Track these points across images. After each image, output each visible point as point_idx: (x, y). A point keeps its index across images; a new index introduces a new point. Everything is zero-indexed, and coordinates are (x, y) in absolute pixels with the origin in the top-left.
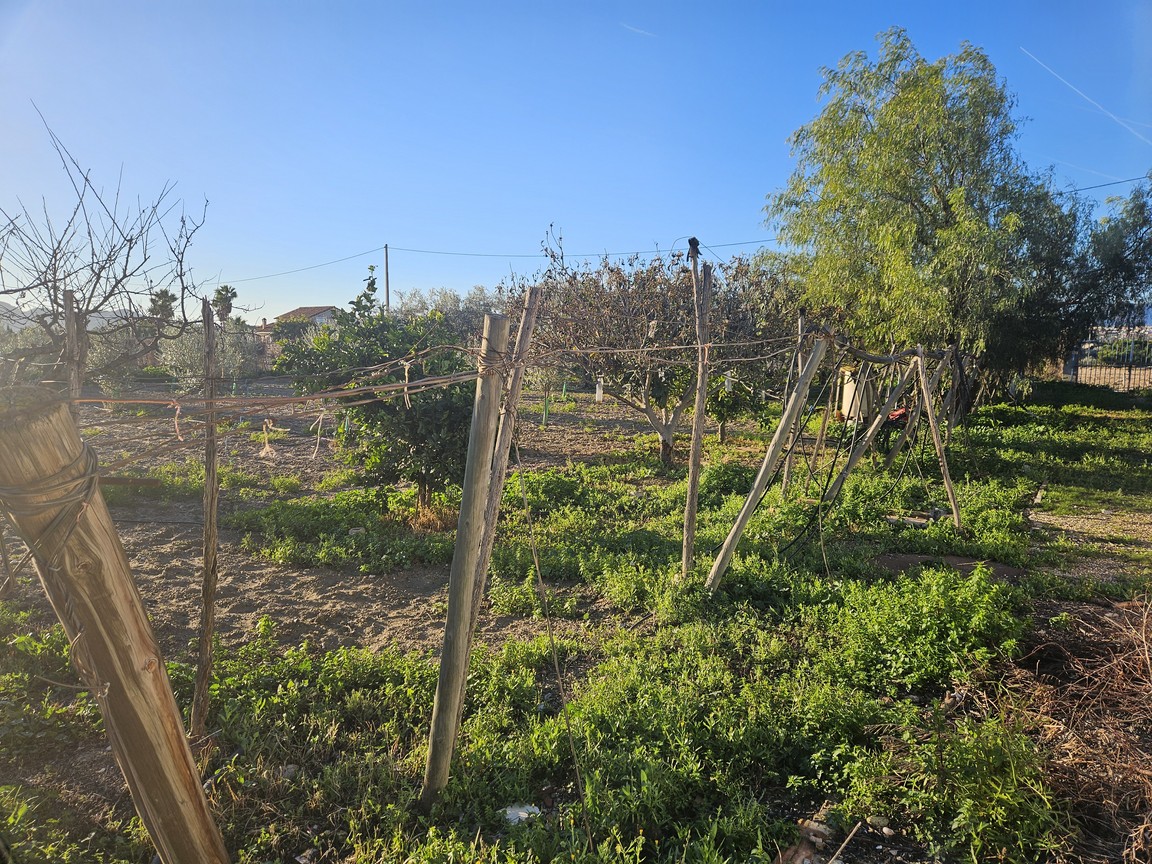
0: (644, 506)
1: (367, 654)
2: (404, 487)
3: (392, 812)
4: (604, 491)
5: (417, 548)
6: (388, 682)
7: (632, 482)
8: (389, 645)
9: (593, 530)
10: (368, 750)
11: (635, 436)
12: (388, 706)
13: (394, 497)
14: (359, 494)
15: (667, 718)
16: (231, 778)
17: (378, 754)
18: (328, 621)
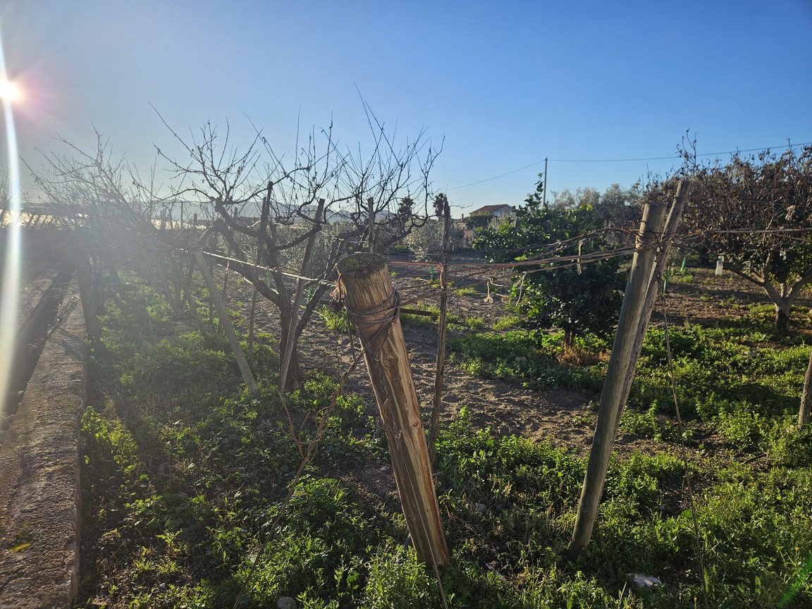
0: (757, 365)
1: (530, 443)
2: (553, 331)
3: (549, 553)
4: (719, 349)
5: (563, 375)
6: (545, 464)
7: (746, 343)
8: (543, 439)
9: (707, 379)
10: (531, 507)
11: (749, 306)
12: (544, 480)
13: (547, 338)
14: (522, 334)
15: (780, 541)
16: (448, 503)
17: (538, 512)
18: (504, 416)
